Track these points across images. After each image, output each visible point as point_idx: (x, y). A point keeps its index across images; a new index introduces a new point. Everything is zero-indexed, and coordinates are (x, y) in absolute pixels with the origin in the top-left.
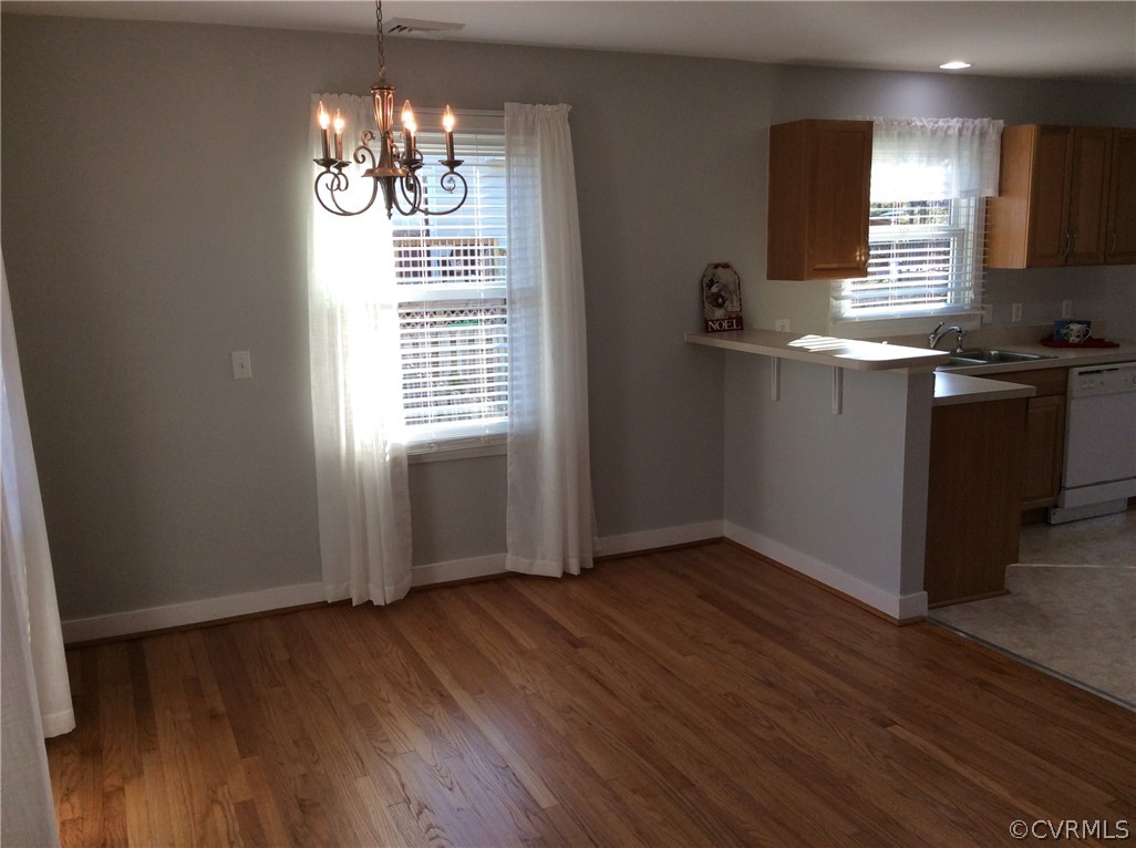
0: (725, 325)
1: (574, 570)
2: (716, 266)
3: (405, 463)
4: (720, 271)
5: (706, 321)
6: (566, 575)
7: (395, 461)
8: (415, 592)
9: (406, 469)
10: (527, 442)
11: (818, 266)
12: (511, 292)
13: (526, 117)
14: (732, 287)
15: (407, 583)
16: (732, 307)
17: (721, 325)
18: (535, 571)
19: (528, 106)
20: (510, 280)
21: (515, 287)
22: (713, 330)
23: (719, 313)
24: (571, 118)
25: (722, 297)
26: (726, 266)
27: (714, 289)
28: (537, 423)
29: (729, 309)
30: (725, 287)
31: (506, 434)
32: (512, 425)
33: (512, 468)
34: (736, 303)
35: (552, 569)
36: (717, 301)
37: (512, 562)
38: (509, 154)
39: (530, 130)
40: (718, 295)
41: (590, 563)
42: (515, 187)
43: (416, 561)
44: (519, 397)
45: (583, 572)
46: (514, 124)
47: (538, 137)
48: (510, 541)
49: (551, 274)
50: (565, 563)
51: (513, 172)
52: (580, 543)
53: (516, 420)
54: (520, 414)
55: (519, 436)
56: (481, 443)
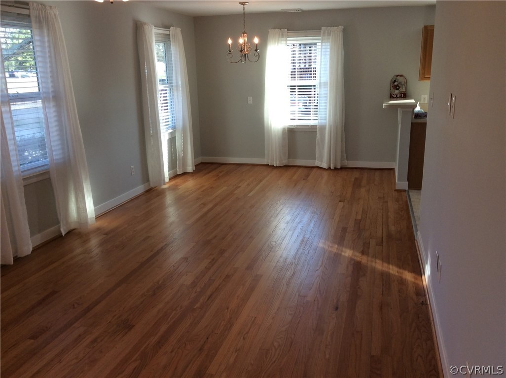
0: (399, 96)
1: (332, 167)
2: (397, 76)
3: (287, 130)
4: (399, 77)
5: (391, 94)
6: (330, 168)
7: (284, 129)
8: (287, 167)
9: (287, 131)
10: (323, 128)
11: (426, 76)
12: (320, 83)
13: (328, 30)
14: (403, 83)
15: (285, 162)
16: (403, 90)
17: (397, 96)
18: (322, 166)
19: (329, 28)
20: (320, 80)
21: (322, 81)
22: (393, 97)
23: (397, 92)
24: (344, 31)
25: (399, 86)
26: (401, 76)
27: (396, 84)
28: (326, 123)
29: (401, 91)
30: (400, 83)
31: (316, 126)
32: (318, 122)
33: (318, 135)
34: (404, 89)
35: (324, 165)
36: (396, 87)
37: (317, 163)
38: (322, 43)
39: (329, 34)
40: (397, 86)
41: (339, 167)
42: (324, 52)
43: (289, 158)
44: (321, 114)
45: (336, 169)
46: (324, 33)
47: (331, 37)
48: (316, 156)
49: (331, 78)
50: (330, 165)
51: (323, 47)
52: (336, 160)
53: (320, 121)
54: (321, 120)
55: (320, 126)
56: (310, 127)
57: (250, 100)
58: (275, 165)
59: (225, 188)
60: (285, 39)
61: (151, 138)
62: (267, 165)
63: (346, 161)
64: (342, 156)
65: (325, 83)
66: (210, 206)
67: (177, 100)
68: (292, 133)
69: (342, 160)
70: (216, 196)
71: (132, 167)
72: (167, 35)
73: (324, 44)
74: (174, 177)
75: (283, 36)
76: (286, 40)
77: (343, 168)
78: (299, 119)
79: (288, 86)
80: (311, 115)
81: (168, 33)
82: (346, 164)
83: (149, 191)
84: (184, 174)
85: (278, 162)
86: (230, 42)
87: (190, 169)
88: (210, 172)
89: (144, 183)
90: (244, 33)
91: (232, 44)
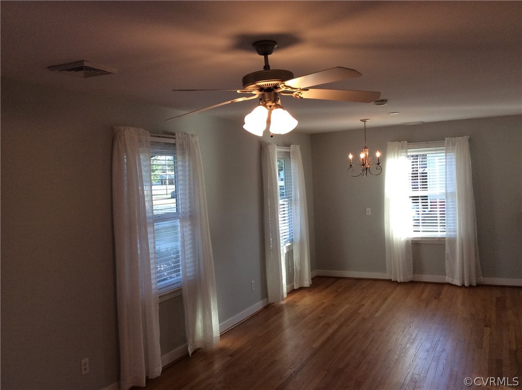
1: (466, 284)
3: (410, 242)
6: (463, 286)
7: (407, 242)
8: (413, 283)
9: (411, 244)
10: (452, 241)
12: (446, 193)
13: (452, 141)
15: (410, 277)
18: (454, 283)
19: (453, 138)
20: (446, 190)
21: (448, 192)
24: (470, 140)
28: (456, 235)
31: (445, 238)
32: (447, 235)
33: (447, 248)
35: (457, 282)
37: (448, 279)
38: (446, 153)
39: (453, 144)
41: (474, 284)
42: (449, 162)
43: (414, 272)
44: (450, 226)
45: (471, 286)
46: (448, 144)
47: (456, 146)
48: (447, 272)
49: (458, 188)
50: (463, 281)
51: (448, 157)
52: (470, 276)
53: (448, 233)
54: (450, 232)
55: (449, 238)
56: (437, 239)
57: (369, 211)
58: (399, 281)
59: (347, 306)
60: (404, 150)
61: (271, 252)
62: (390, 280)
63: (482, 277)
64: (477, 272)
65: (452, 194)
66: (335, 326)
67: (295, 214)
68: (416, 245)
69: (477, 277)
70: (340, 316)
71: (253, 282)
72: (287, 152)
73: (448, 154)
74: (292, 292)
75: (402, 148)
76: (407, 152)
77: (479, 286)
78: (423, 231)
79: (410, 197)
80: (438, 227)
81: (288, 150)
82: (483, 281)
83: (268, 307)
84: (301, 289)
85: (402, 278)
86: (351, 157)
87: (307, 283)
88: (327, 287)
89: (262, 299)
90: (365, 148)
91: (352, 158)
